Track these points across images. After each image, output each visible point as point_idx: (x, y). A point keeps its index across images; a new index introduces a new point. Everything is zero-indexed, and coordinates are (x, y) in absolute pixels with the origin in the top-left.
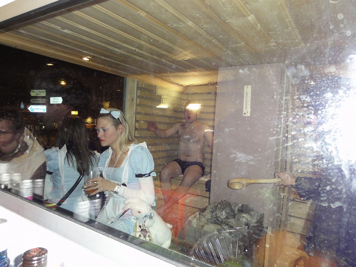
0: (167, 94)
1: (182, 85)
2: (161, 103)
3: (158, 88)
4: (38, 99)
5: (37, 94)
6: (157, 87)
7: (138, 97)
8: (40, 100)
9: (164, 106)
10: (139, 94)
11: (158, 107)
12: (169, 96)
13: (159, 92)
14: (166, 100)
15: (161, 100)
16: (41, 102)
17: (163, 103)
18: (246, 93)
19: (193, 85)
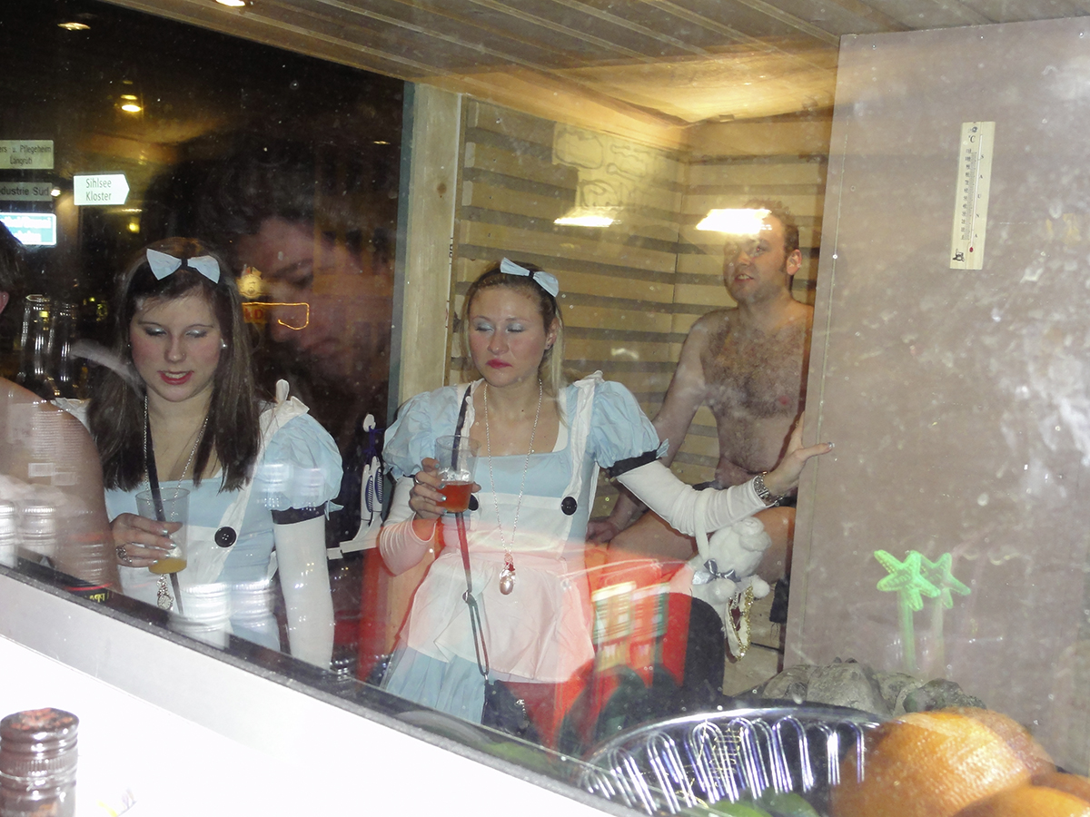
0: (602, 162)
1: (677, 120)
2: (573, 205)
3: (561, 134)
4: (21, 185)
5: (16, 161)
6: (557, 129)
7: (467, 174)
8: (30, 186)
9: (590, 216)
10: (469, 163)
11: (560, 221)
12: (612, 169)
13: (569, 150)
14: (599, 191)
15: (575, 191)
16: (32, 197)
17: (584, 204)
18: (969, 159)
19: (731, 116)
